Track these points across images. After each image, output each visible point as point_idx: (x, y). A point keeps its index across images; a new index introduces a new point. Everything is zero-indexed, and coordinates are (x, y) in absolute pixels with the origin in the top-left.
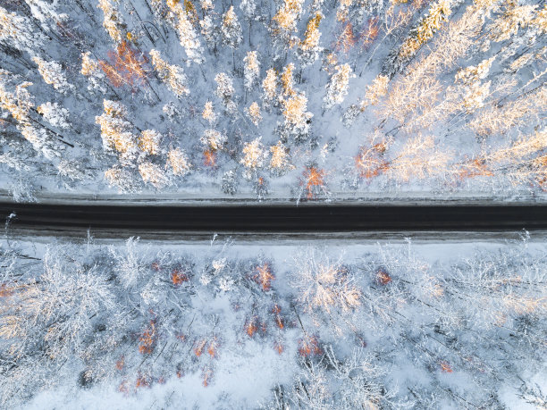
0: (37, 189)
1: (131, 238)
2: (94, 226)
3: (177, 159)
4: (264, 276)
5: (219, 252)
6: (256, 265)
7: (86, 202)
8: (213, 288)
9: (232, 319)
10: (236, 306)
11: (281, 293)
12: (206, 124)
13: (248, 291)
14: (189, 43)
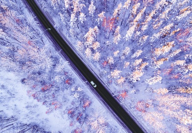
0: (61, 29)
1: (68, 62)
2: (63, 50)
3: (97, 55)
4: (87, 104)
5: (83, 86)
6: (88, 99)
7: (68, 43)
8: (72, 93)
9: (68, 105)
10: (73, 103)
11: (86, 112)
12: (113, 55)
13: (80, 103)
14: (129, 33)
